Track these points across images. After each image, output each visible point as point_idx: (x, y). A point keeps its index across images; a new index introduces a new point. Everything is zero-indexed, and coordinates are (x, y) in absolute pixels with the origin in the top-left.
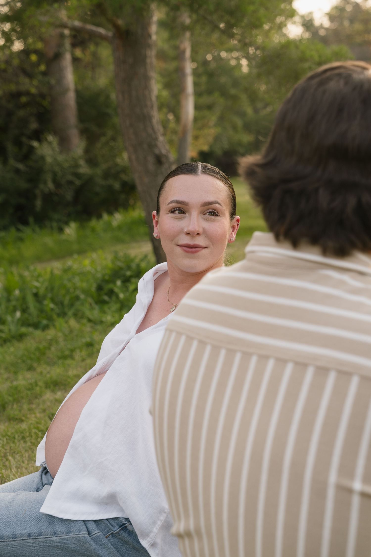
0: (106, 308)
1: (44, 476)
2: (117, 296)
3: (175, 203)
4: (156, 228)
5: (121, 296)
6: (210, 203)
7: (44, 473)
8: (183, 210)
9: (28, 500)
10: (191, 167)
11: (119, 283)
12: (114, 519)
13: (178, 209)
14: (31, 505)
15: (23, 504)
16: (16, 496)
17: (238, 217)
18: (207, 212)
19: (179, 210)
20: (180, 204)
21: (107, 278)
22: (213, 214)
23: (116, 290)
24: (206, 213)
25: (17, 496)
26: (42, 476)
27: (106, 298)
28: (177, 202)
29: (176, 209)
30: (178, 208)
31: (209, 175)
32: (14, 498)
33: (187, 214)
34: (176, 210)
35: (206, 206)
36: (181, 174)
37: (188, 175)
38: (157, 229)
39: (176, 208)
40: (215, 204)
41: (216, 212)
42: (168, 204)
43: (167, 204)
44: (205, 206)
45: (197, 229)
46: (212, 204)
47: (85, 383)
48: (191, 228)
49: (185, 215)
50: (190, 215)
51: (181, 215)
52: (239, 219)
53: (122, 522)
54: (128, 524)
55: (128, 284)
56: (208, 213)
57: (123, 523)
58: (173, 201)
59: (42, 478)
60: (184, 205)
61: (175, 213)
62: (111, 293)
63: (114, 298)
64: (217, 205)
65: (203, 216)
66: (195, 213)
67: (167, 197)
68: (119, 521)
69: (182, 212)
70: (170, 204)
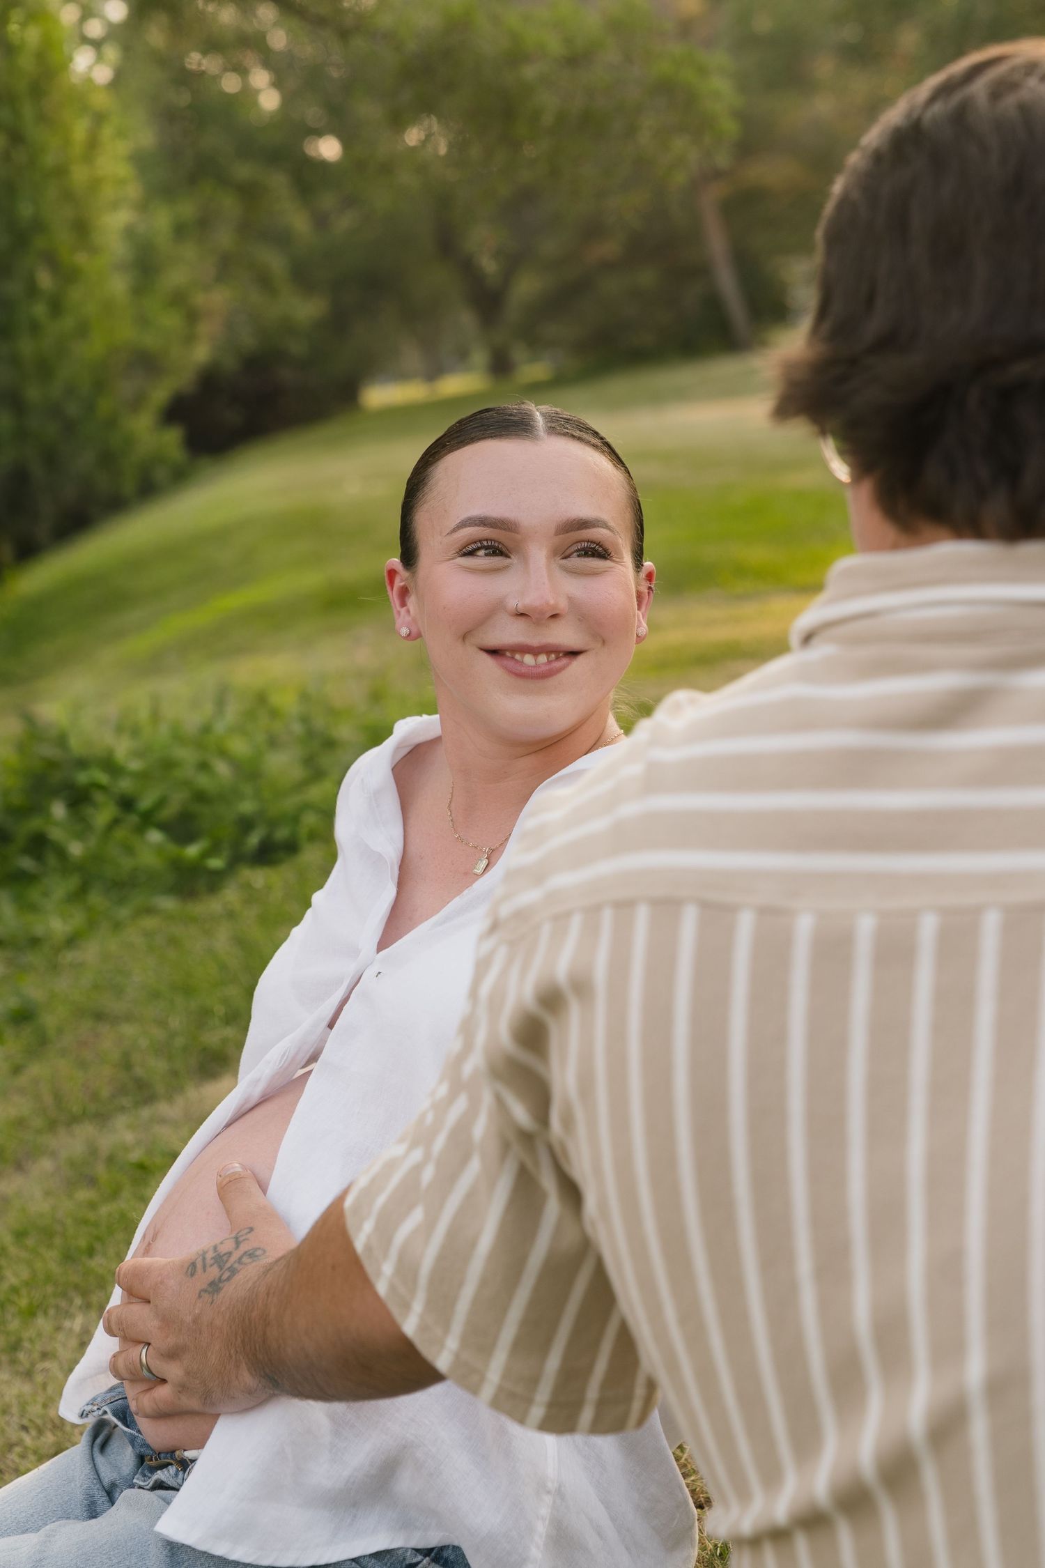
0: (34, 894)
1: (100, 1459)
2: (61, 853)
3: (476, 525)
4: (403, 610)
5: (76, 849)
6: (583, 524)
7: (96, 1449)
8: (500, 546)
9: (92, 1548)
10: (511, 415)
11: (59, 810)
12: (378, 1555)
13: (485, 543)
14: (105, 1561)
15: (76, 1563)
16: (45, 1542)
17: (650, 566)
18: (574, 548)
19: (487, 548)
20: (492, 527)
21: (17, 799)
22: (590, 553)
23: (56, 834)
24: (573, 553)
25: (50, 1541)
26: (93, 1459)
27: (27, 863)
28: (483, 522)
29: (479, 545)
30: (487, 540)
31: (570, 439)
32: (44, 1551)
33: (514, 560)
34: (479, 549)
35: (572, 531)
36: (485, 438)
37: (507, 440)
38: (408, 611)
39: (480, 541)
40: (598, 526)
41: (600, 549)
42: (454, 531)
43: (448, 531)
44: (567, 532)
45: (552, 602)
46: (589, 528)
47: (228, 1125)
48: (530, 599)
49: (508, 561)
50: (525, 560)
51: (497, 561)
52: (653, 570)
53: (404, 1559)
54: (425, 1561)
55: (89, 811)
56: (576, 554)
57: (407, 1562)
58: (470, 519)
59: (95, 1466)
60: (505, 529)
61: (478, 556)
62: (39, 845)
63: (52, 860)
64: (604, 531)
65: (564, 561)
66: (538, 555)
67: (446, 511)
68: (394, 1558)
69: (497, 550)
70: (461, 531)
